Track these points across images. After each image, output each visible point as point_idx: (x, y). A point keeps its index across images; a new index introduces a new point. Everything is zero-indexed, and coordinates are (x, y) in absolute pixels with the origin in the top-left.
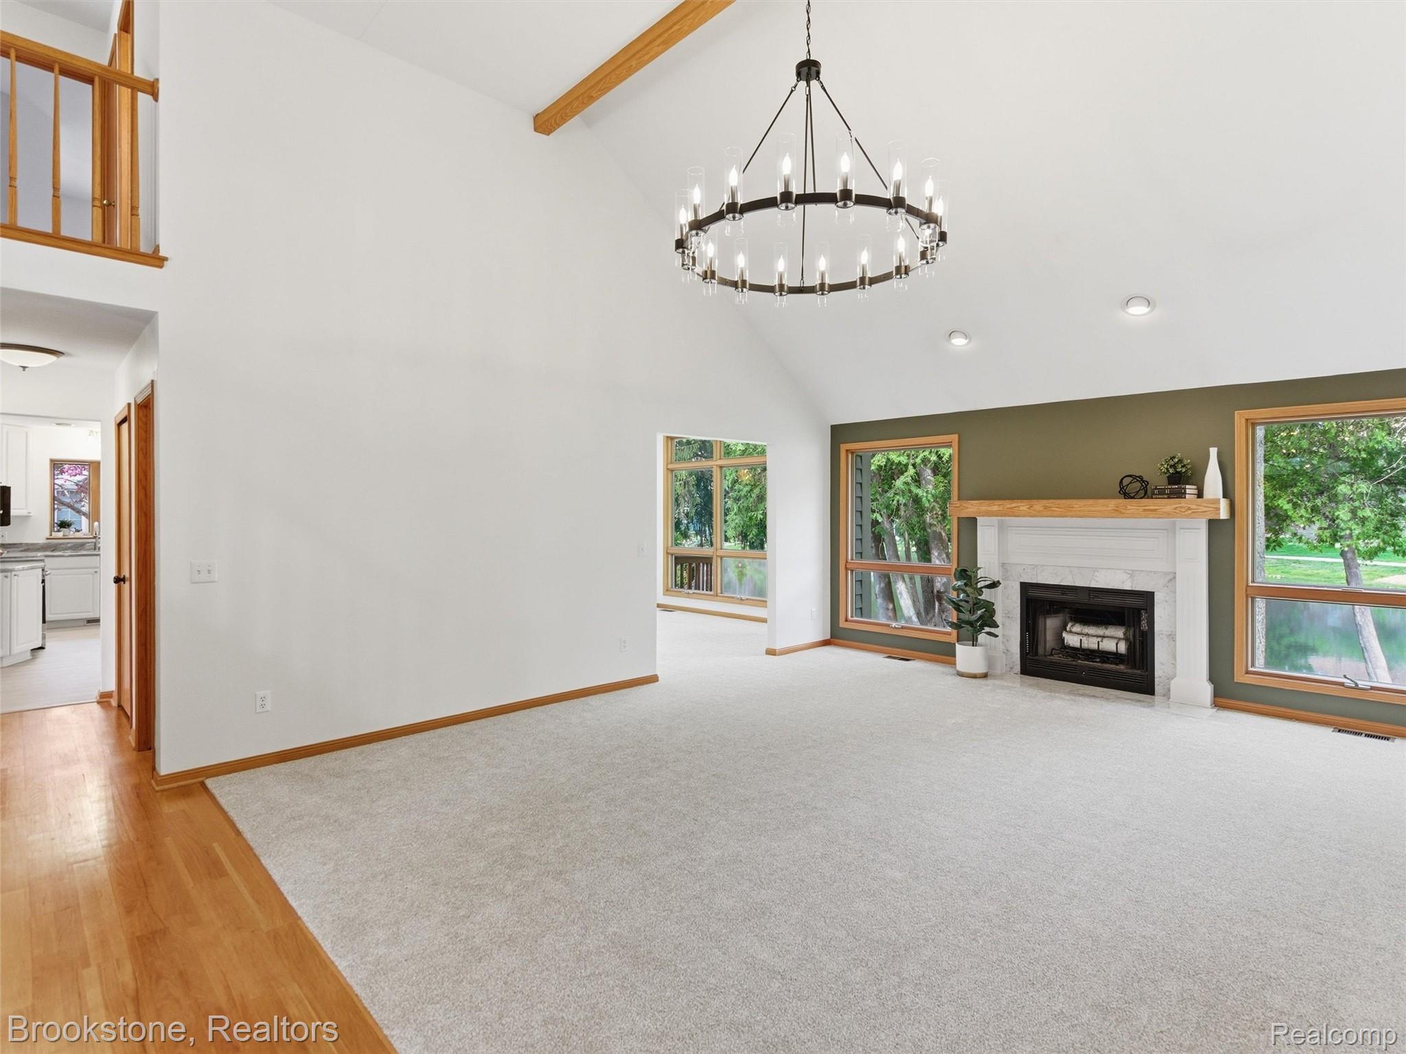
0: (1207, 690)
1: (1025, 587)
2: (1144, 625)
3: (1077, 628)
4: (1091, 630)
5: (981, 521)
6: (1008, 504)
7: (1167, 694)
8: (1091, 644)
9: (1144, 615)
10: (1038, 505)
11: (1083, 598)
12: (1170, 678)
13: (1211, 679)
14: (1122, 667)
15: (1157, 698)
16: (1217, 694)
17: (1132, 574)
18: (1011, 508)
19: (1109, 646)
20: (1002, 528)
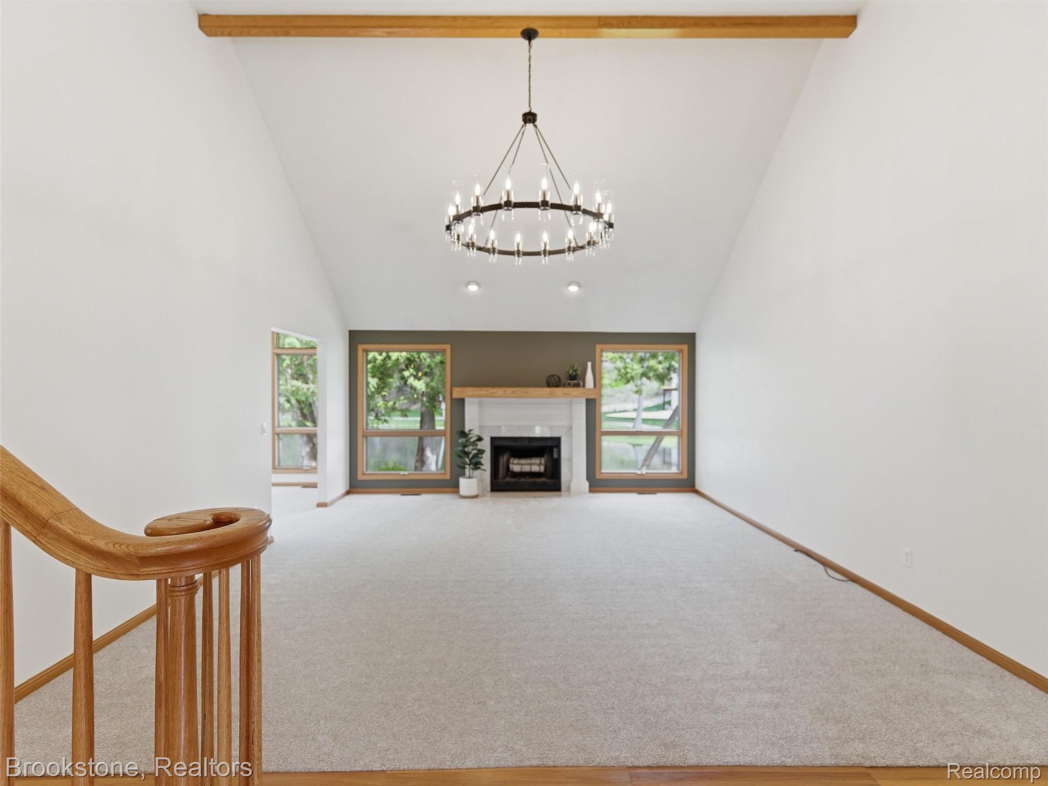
0: (587, 484)
1: (493, 439)
2: (555, 456)
3: (516, 461)
4: (523, 461)
5: (467, 401)
6: (491, 390)
7: (569, 489)
8: (526, 469)
9: (555, 450)
10: (509, 391)
11: (526, 443)
12: (570, 481)
13: (588, 479)
14: (543, 479)
15: (563, 493)
16: (590, 486)
17: (551, 428)
18: (493, 393)
19: (535, 469)
20: (481, 405)
